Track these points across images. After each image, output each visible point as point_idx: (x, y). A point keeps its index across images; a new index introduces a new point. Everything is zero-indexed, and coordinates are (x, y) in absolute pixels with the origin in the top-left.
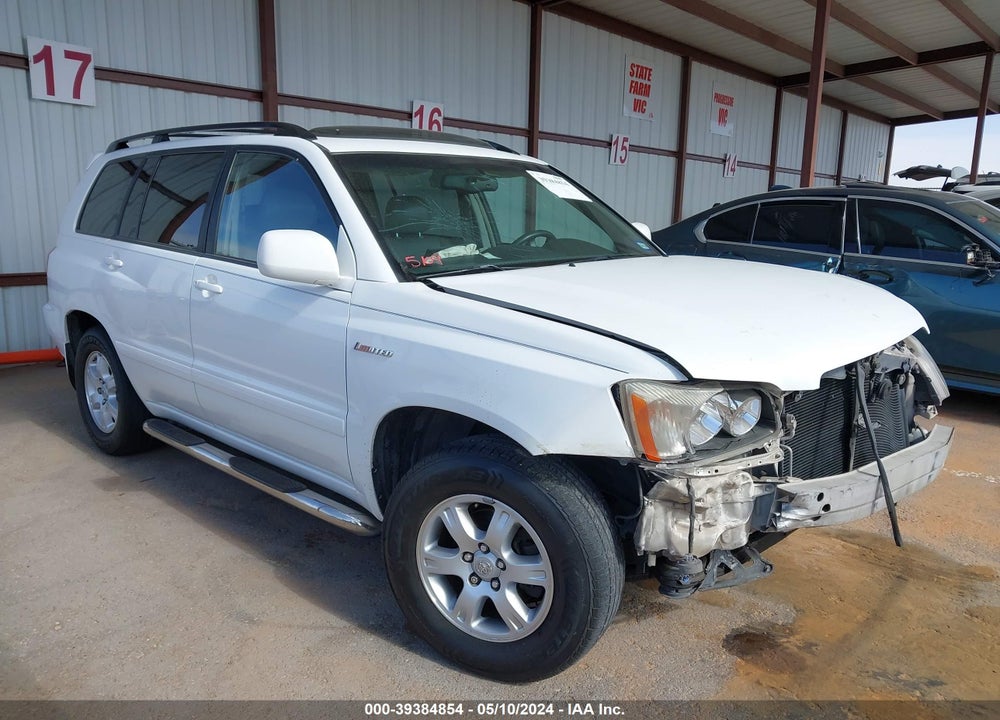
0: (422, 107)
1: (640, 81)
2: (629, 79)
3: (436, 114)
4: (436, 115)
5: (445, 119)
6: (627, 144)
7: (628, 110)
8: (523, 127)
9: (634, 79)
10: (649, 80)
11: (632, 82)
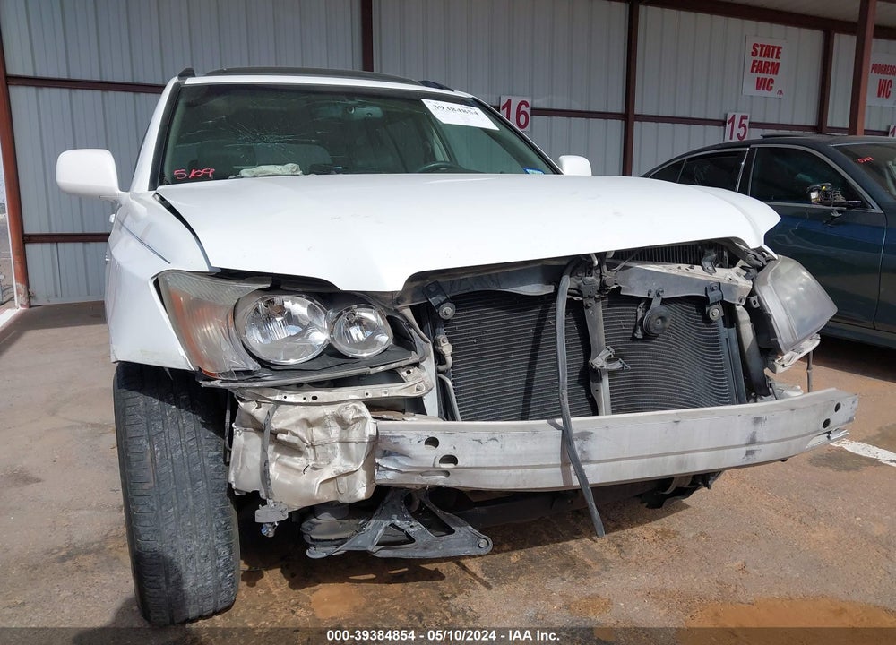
0: (509, 101)
1: (764, 60)
2: (750, 60)
3: (524, 106)
4: (523, 108)
5: (532, 109)
6: (746, 122)
7: (749, 88)
8: (620, 111)
9: (758, 58)
10: (777, 57)
11: (755, 61)
